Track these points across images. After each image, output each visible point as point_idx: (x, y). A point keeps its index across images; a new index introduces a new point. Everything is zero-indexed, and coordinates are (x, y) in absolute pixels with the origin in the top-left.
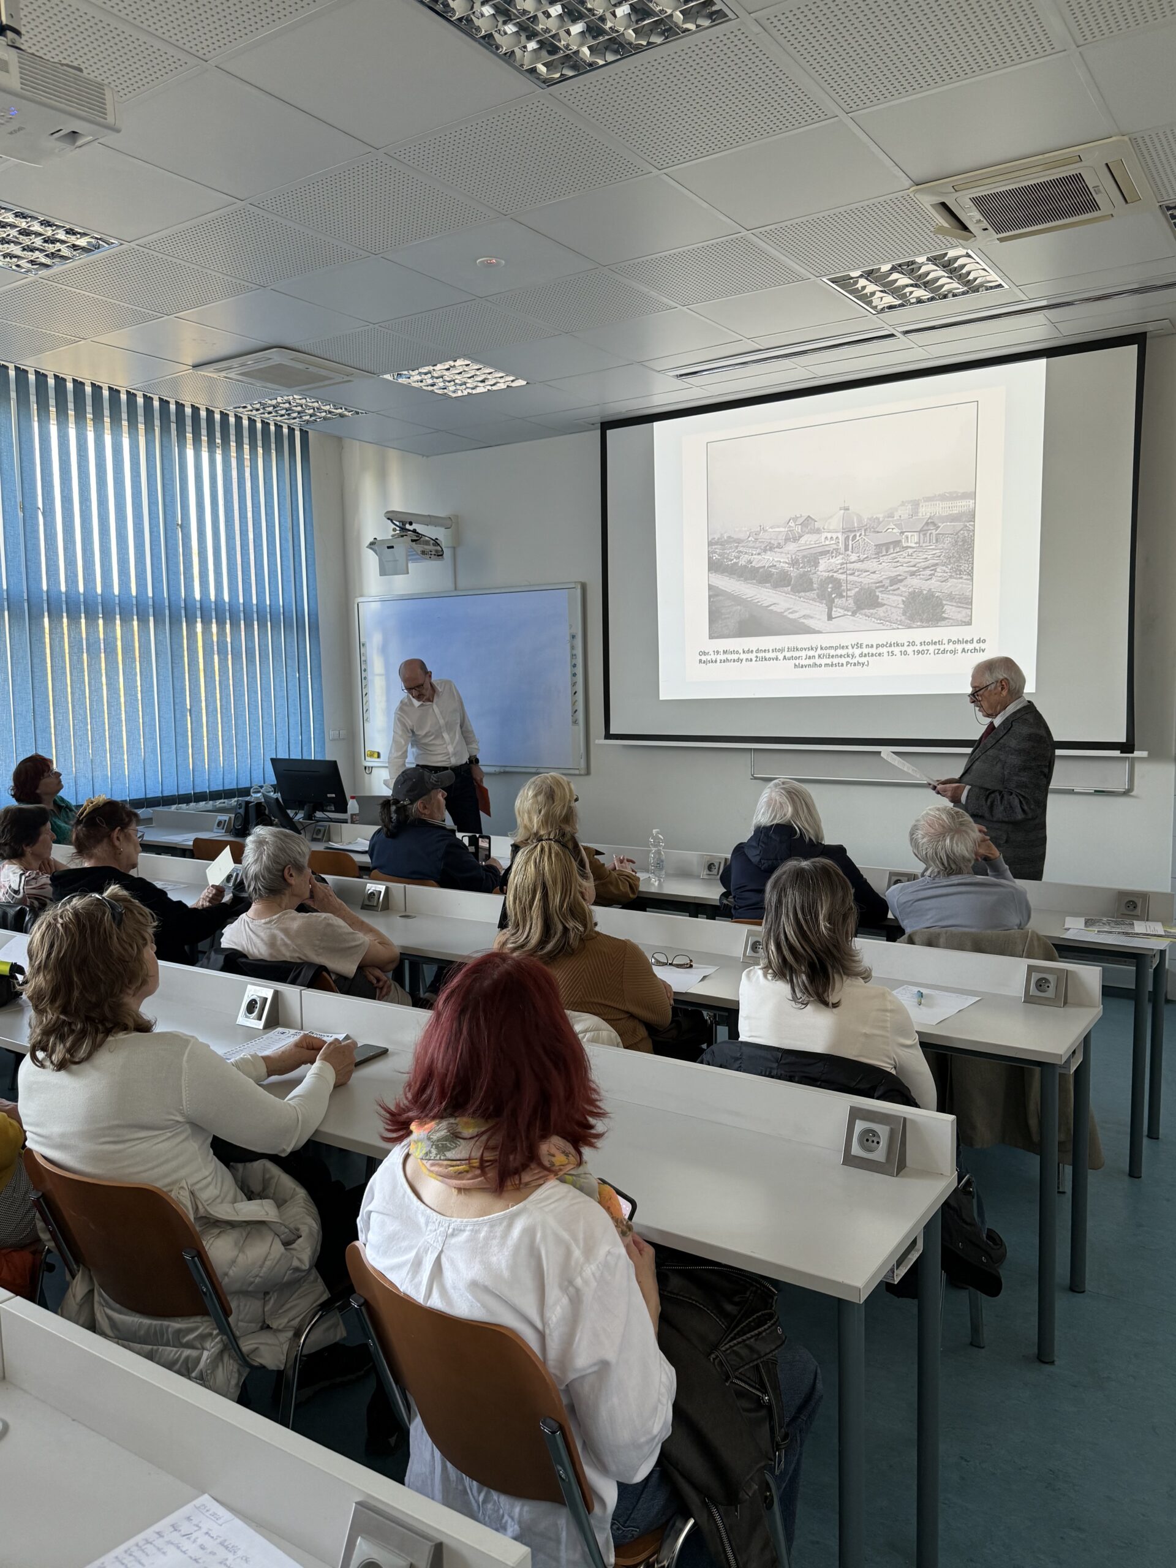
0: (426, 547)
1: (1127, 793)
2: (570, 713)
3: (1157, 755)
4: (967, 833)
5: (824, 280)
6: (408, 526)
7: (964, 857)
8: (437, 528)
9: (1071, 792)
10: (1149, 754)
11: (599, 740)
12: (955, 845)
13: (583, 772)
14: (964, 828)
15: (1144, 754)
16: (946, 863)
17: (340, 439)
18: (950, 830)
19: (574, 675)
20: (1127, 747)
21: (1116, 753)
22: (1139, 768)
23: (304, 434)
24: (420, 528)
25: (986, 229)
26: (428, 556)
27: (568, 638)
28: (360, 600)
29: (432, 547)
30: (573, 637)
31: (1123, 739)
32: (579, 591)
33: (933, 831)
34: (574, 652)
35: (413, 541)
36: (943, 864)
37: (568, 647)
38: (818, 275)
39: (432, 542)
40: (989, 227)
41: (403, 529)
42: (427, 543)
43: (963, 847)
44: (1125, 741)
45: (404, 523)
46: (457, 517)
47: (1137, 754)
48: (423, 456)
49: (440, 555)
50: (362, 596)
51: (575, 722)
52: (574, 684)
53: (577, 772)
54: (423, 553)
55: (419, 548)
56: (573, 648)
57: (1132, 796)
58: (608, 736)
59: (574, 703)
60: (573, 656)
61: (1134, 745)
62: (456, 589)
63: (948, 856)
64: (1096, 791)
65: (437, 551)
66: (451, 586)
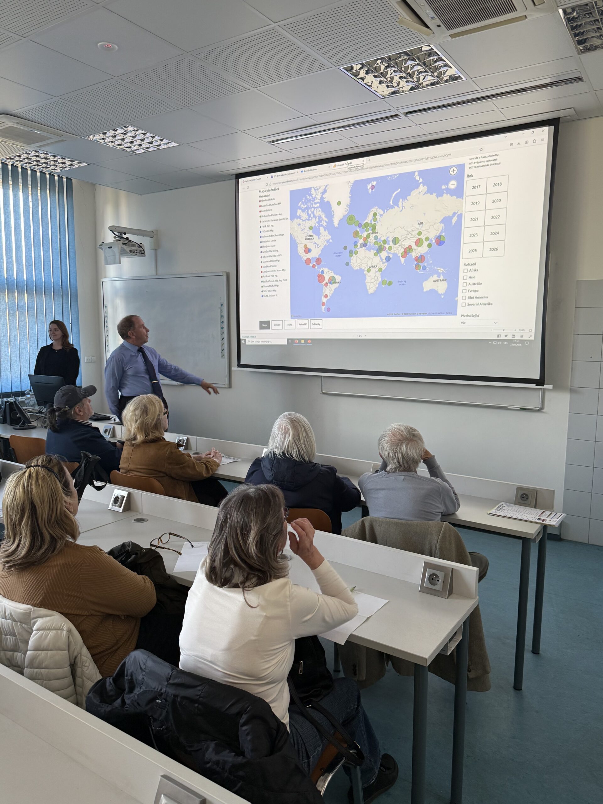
0: (133, 248)
1: (540, 410)
2: (220, 351)
3: (558, 387)
4: (417, 442)
5: (341, 68)
6: (124, 236)
7: (413, 459)
8: (144, 237)
9: (506, 408)
10: (553, 387)
11: (235, 368)
12: (409, 450)
13: (227, 386)
14: (415, 439)
15: (550, 387)
16: (401, 461)
17: (94, 185)
18: (407, 438)
19: (222, 328)
20: (540, 382)
21: (533, 386)
22: (547, 394)
23: (69, 180)
24: (131, 237)
25: (439, 26)
26: (134, 254)
27: (219, 305)
28: (103, 280)
29: (137, 248)
30: (222, 305)
31: (538, 377)
32: (225, 278)
33: (396, 438)
34: (222, 314)
35: (123, 244)
36: (399, 462)
37: (219, 311)
38: (336, 65)
39: (137, 245)
40: (441, 24)
41: (121, 237)
42: (134, 246)
43: (414, 452)
44: (539, 378)
45: (121, 234)
46: (157, 231)
47: (546, 386)
48: (139, 194)
49: (142, 253)
50: (105, 277)
51: (223, 356)
52: (222, 334)
53: (224, 386)
54: (131, 251)
55: (127, 248)
56: (221, 312)
57: (543, 412)
58: (240, 365)
59: (222, 345)
60: (222, 317)
61: (544, 381)
62: (157, 275)
63: (403, 457)
64: (521, 409)
65: (140, 251)
66: (154, 272)
